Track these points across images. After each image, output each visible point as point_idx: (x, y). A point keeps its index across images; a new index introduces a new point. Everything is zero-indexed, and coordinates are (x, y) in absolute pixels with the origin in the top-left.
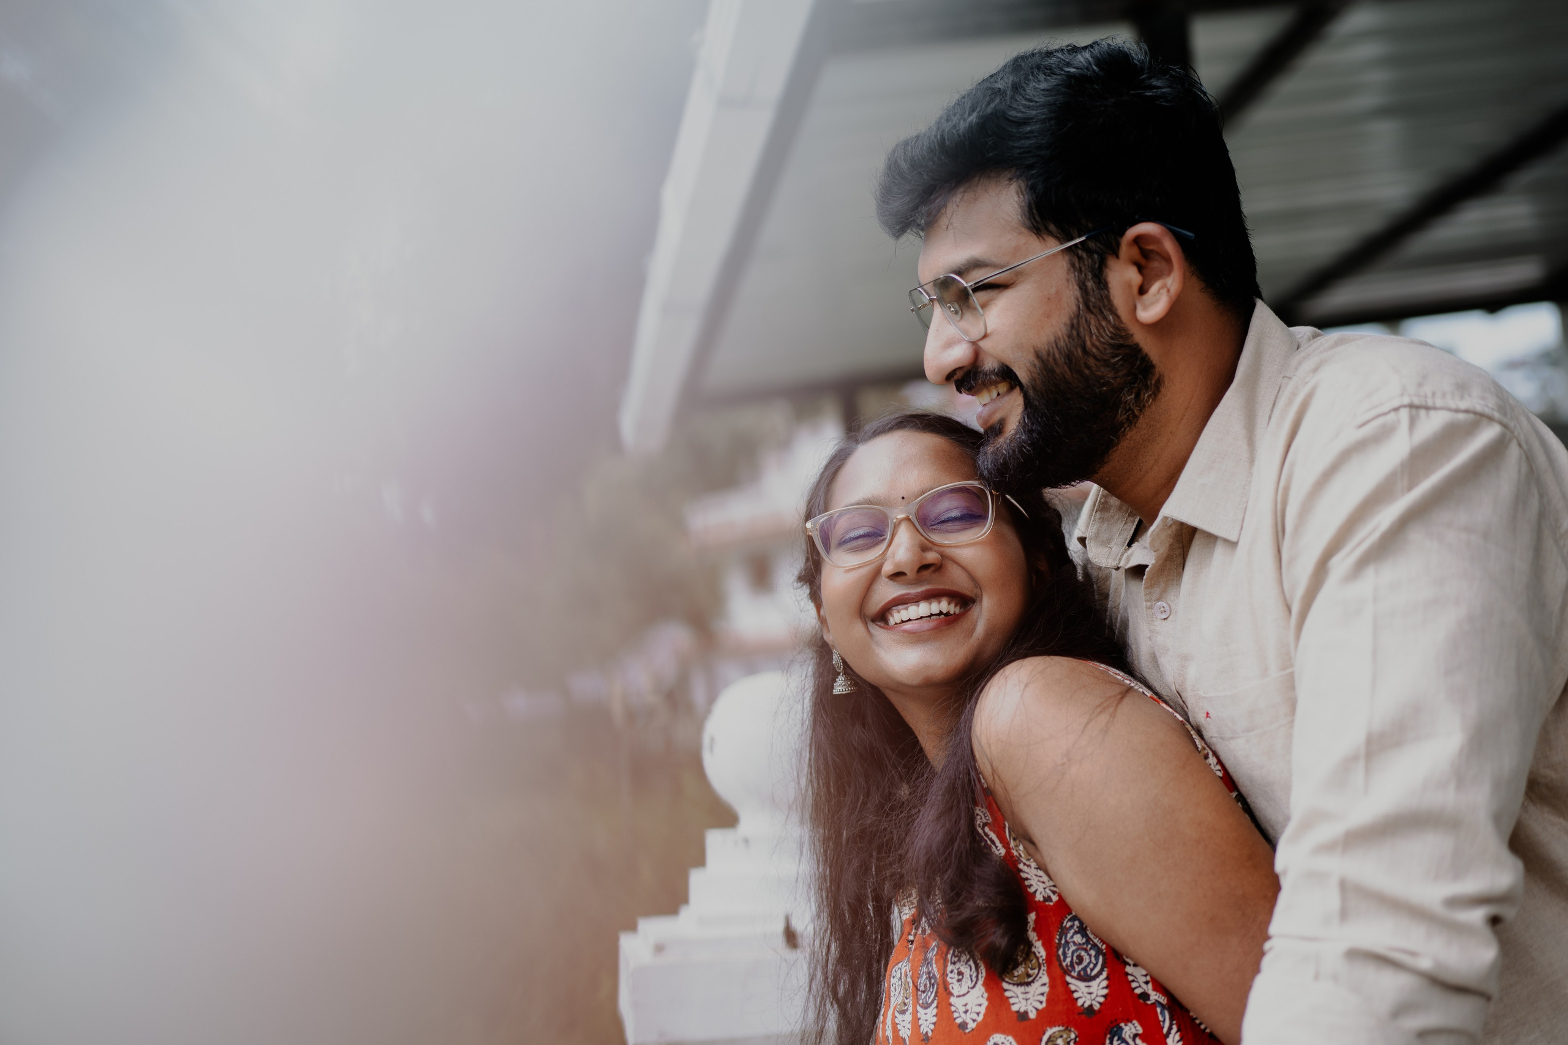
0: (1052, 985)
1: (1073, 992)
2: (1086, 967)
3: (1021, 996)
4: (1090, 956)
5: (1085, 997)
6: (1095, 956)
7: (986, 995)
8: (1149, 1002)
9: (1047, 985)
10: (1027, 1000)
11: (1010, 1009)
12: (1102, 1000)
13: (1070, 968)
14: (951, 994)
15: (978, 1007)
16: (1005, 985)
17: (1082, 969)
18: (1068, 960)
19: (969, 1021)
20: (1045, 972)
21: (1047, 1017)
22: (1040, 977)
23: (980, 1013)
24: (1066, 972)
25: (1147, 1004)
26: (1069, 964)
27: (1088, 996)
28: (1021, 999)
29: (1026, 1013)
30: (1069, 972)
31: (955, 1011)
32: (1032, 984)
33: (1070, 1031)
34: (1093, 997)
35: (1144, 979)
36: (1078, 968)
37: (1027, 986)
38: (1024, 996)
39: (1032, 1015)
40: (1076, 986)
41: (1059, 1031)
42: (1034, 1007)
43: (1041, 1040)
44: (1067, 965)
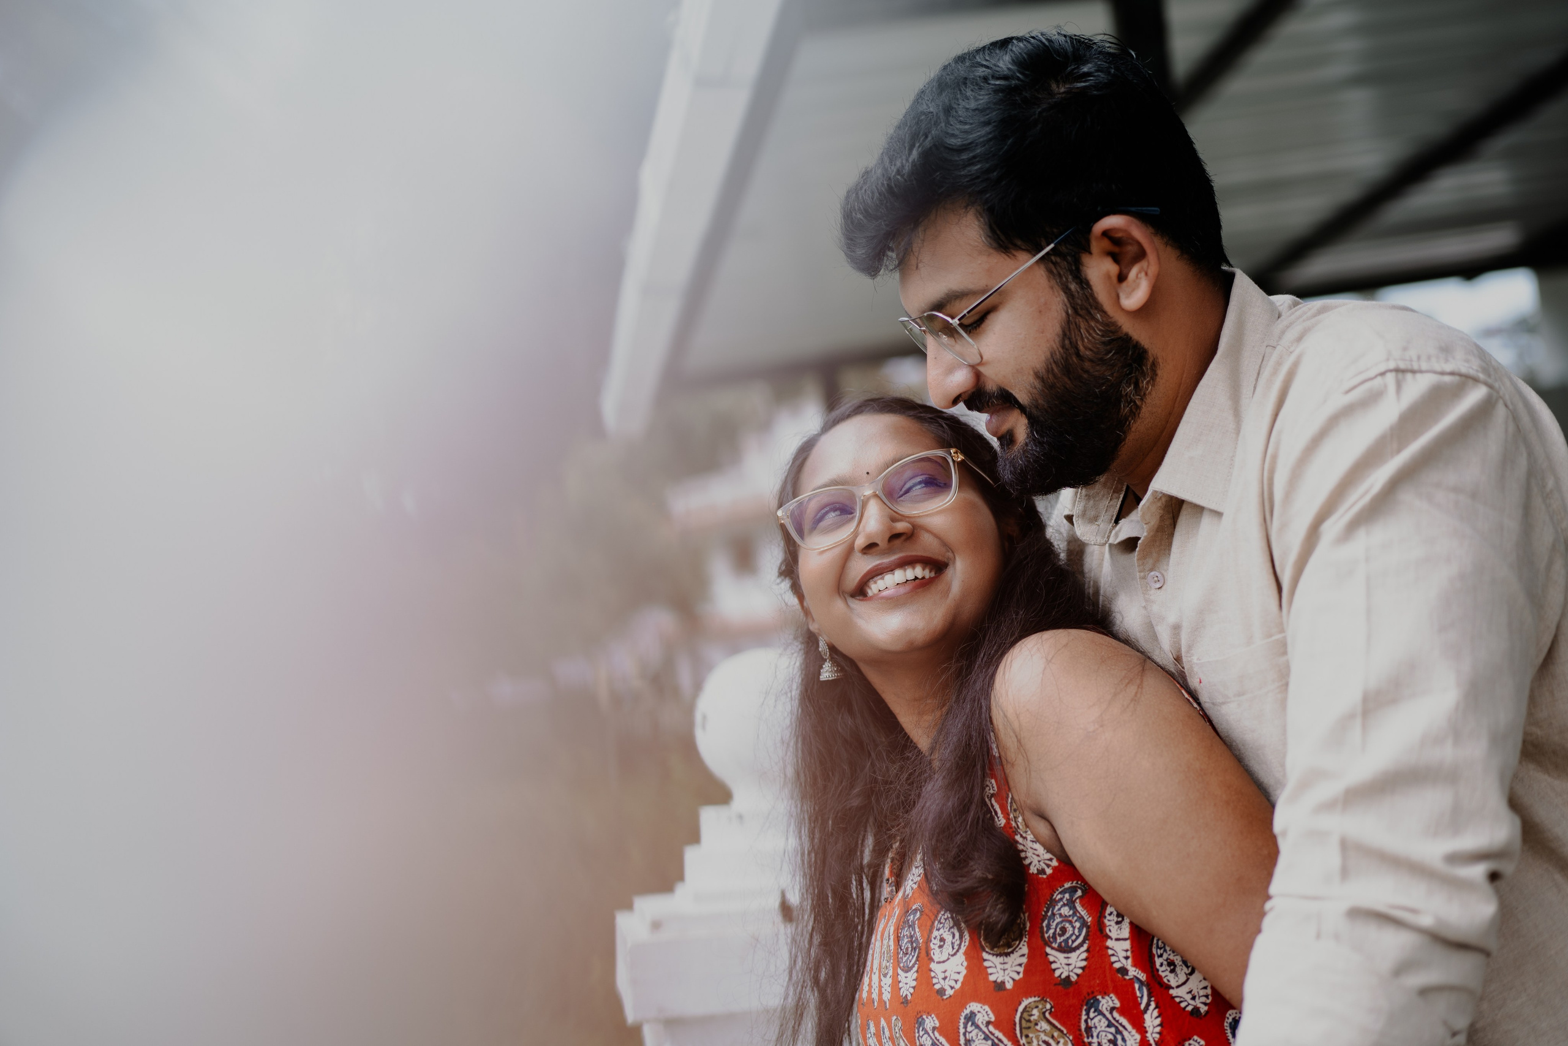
0: (1031, 956)
1: (1052, 963)
2: (1068, 938)
3: (999, 966)
4: (1074, 928)
5: (1063, 968)
6: (1079, 928)
7: (965, 964)
8: (1127, 978)
9: (1026, 956)
10: (1004, 970)
11: (988, 978)
12: (1079, 971)
13: (1051, 940)
14: (932, 960)
15: (957, 975)
16: (985, 955)
17: (1064, 940)
18: (1051, 931)
19: (947, 988)
20: (1025, 944)
21: (1023, 987)
22: (1020, 948)
23: (958, 980)
24: (1048, 943)
25: (1125, 979)
26: (1051, 935)
27: (1066, 967)
28: (999, 969)
29: (1003, 983)
30: (1049, 943)
31: (934, 977)
32: (1011, 955)
33: (1046, 1001)
34: (1071, 969)
35: (1124, 954)
36: (1059, 940)
37: (1006, 956)
38: (1002, 966)
39: (1009, 985)
40: (1055, 957)
41: (1035, 1002)
42: (1011, 977)
43: (1017, 1011)
44: (1049, 937)
